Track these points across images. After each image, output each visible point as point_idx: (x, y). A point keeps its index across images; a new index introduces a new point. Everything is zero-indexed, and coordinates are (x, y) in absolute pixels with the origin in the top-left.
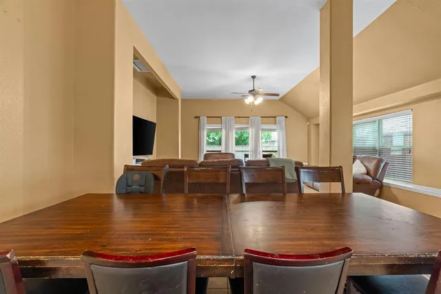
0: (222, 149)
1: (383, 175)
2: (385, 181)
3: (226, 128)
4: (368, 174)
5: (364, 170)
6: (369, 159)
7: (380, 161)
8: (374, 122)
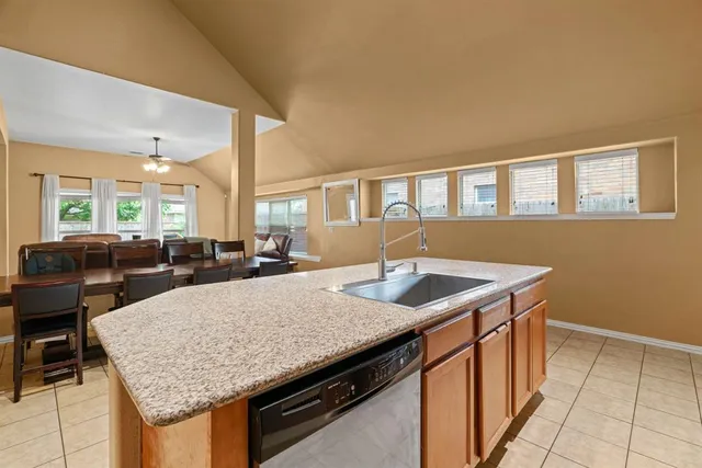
0: (92, 227)
1: (288, 250)
2: (291, 254)
3: (99, 196)
4: (277, 249)
5: (274, 246)
6: (279, 236)
7: (286, 237)
8: (285, 201)
